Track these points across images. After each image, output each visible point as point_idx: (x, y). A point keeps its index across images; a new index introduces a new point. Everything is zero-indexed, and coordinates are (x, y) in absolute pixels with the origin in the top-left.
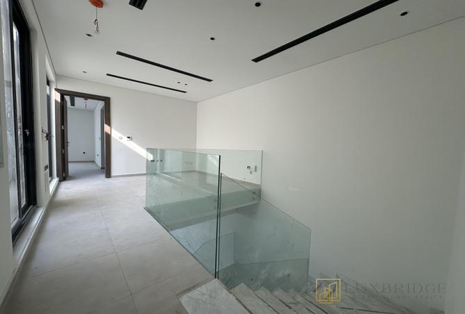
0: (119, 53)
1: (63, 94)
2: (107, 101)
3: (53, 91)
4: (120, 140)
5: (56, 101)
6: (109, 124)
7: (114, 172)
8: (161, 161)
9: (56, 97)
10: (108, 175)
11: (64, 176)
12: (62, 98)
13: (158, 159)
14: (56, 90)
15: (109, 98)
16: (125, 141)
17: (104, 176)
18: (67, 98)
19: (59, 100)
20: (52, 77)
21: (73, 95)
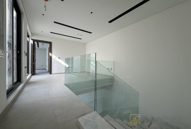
0: (55, 22)
1: (34, 41)
2: (50, 43)
3: (30, 40)
4: (56, 59)
5: (31, 43)
6: (51, 53)
7: (53, 72)
8: (72, 67)
9: (31, 42)
10: (51, 73)
11: (33, 73)
12: (34, 42)
13: (71, 66)
14: (32, 39)
15: (51, 42)
16: (57, 59)
17: (49, 74)
18: (36, 43)
19: (32, 43)
20: (30, 34)
21: (38, 41)
